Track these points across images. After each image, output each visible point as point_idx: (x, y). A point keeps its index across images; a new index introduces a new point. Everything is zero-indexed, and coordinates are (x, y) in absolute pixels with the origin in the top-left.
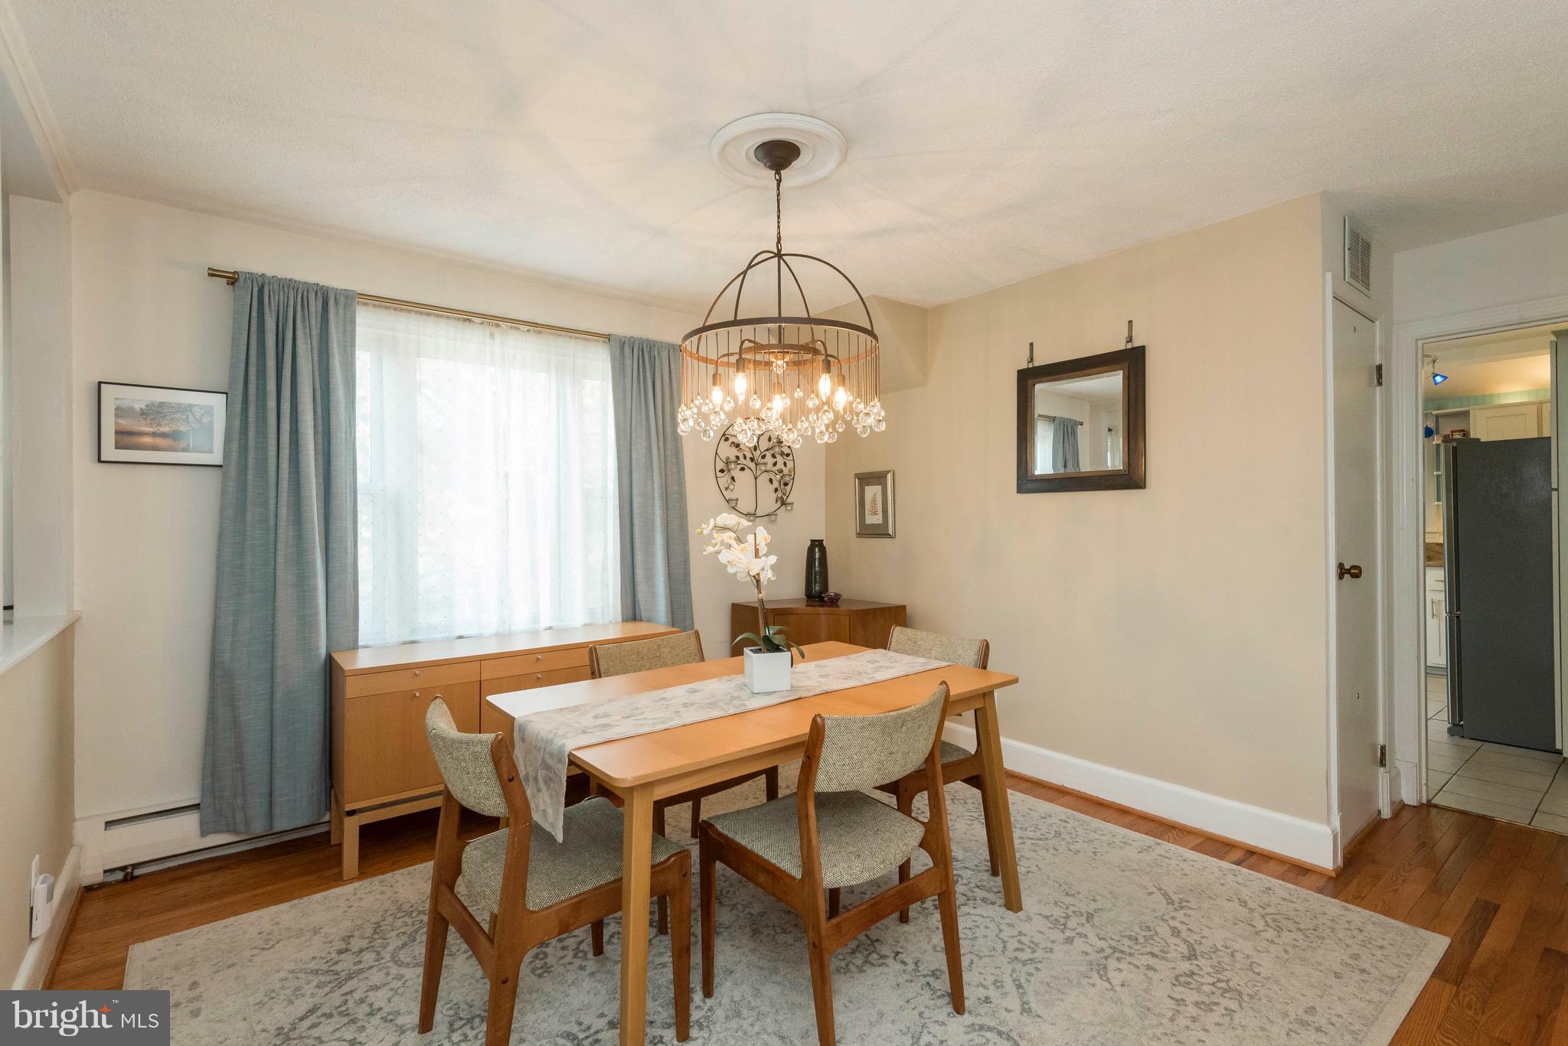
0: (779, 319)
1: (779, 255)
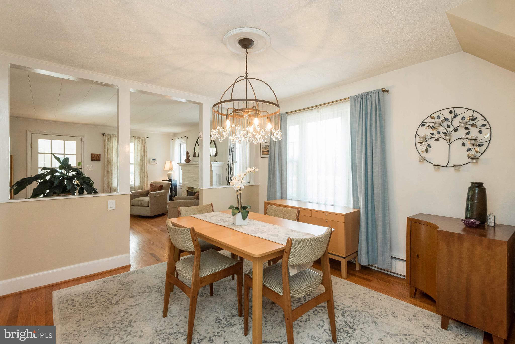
0: (246, 100)
1: (246, 78)
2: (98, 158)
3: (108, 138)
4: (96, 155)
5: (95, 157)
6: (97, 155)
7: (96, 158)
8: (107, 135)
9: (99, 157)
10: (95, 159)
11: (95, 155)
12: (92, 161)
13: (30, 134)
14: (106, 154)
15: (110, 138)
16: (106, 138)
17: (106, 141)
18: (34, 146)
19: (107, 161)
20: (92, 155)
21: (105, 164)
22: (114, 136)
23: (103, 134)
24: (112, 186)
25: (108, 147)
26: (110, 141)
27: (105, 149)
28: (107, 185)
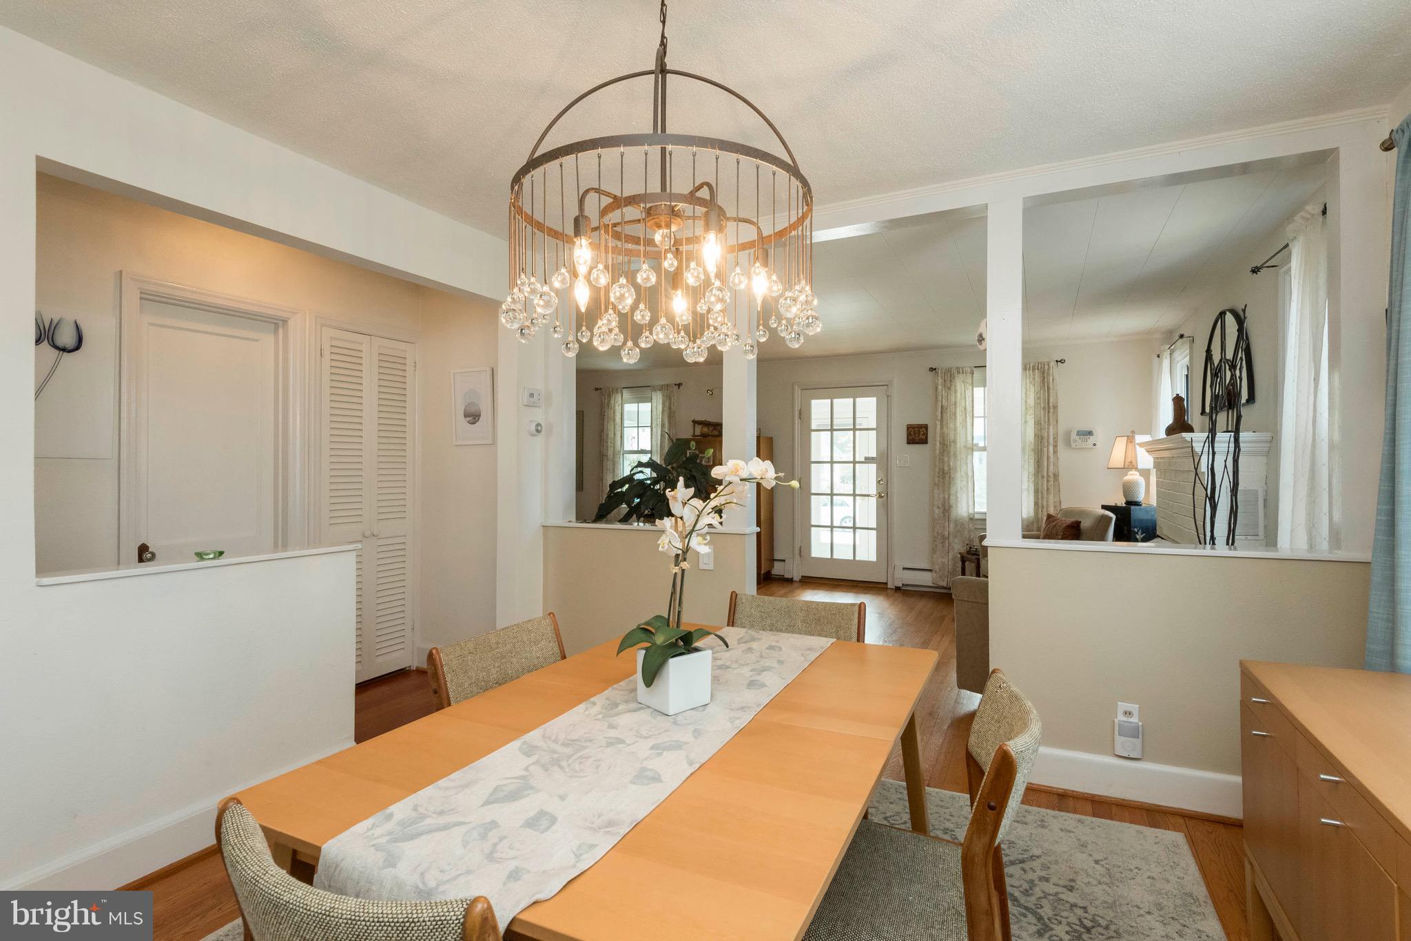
2: (921, 437)
3: (944, 381)
4: (917, 427)
5: (915, 434)
6: (920, 427)
7: (917, 435)
8: (941, 371)
9: (924, 434)
10: (915, 440)
11: (916, 429)
12: (908, 443)
13: (798, 392)
14: (939, 423)
15: (949, 379)
16: (940, 381)
17: (940, 387)
18: (805, 415)
19: (940, 443)
20: (909, 427)
21: (935, 450)
22: (959, 372)
23: (932, 369)
24: (953, 514)
25: (944, 403)
26: (949, 389)
27: (936, 410)
28: (941, 510)
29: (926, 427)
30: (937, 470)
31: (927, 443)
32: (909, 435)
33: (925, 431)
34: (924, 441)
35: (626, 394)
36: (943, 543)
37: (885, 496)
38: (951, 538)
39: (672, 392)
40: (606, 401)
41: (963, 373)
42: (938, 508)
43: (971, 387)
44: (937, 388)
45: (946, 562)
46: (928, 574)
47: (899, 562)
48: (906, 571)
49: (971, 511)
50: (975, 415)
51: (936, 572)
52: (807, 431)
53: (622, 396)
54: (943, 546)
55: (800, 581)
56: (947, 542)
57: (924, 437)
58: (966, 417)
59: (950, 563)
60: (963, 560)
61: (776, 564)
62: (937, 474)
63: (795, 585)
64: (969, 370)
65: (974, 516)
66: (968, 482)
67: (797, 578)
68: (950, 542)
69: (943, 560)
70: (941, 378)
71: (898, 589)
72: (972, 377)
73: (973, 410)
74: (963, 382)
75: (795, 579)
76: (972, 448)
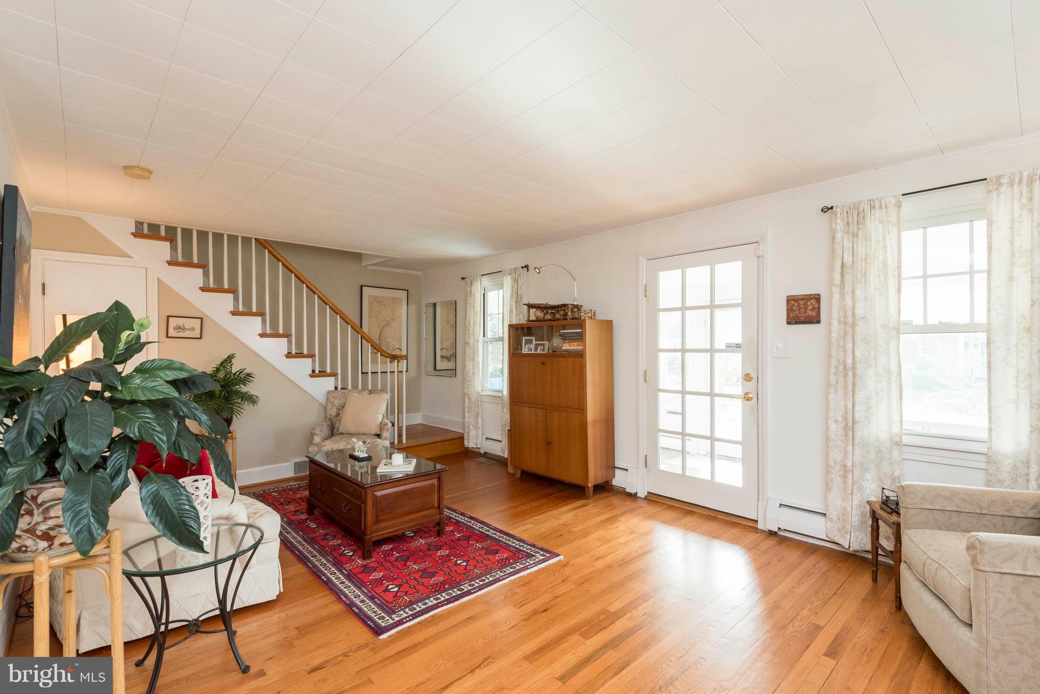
2: (809, 313)
3: (848, 223)
4: (802, 299)
5: (799, 308)
6: (807, 298)
7: (802, 310)
8: (843, 209)
9: (813, 309)
10: (799, 317)
11: (801, 302)
12: (789, 323)
13: (643, 263)
14: (836, 290)
15: (855, 220)
16: (840, 224)
17: (839, 235)
18: (650, 292)
19: (840, 322)
20: (791, 300)
21: (830, 332)
22: (872, 207)
23: (826, 210)
24: (862, 432)
25: (848, 259)
26: (855, 235)
27: (832, 270)
28: (841, 425)
29: (817, 298)
30: (834, 362)
31: (819, 322)
32: (790, 310)
33: (815, 303)
34: (815, 320)
35: (486, 281)
36: (845, 477)
37: (755, 399)
38: (856, 471)
39: (520, 275)
40: (469, 289)
41: (881, 207)
42: (836, 421)
43: (895, 229)
44: (833, 238)
45: (849, 509)
46: (821, 519)
47: (774, 495)
48: (784, 509)
49: (896, 430)
50: (903, 276)
51: (831, 520)
52: (654, 311)
53: (481, 282)
54: (844, 482)
55: (646, 498)
56: (850, 476)
57: (814, 314)
58: (886, 277)
59: (854, 512)
60: (875, 518)
61: (618, 473)
62: (833, 370)
63: (641, 503)
64: (893, 201)
65: (901, 438)
66: (890, 384)
67: (642, 494)
68: (855, 478)
69: (844, 504)
70: (842, 219)
71: (772, 534)
72: (899, 212)
73: (899, 267)
74: (881, 222)
75: (639, 495)
76: (897, 329)
